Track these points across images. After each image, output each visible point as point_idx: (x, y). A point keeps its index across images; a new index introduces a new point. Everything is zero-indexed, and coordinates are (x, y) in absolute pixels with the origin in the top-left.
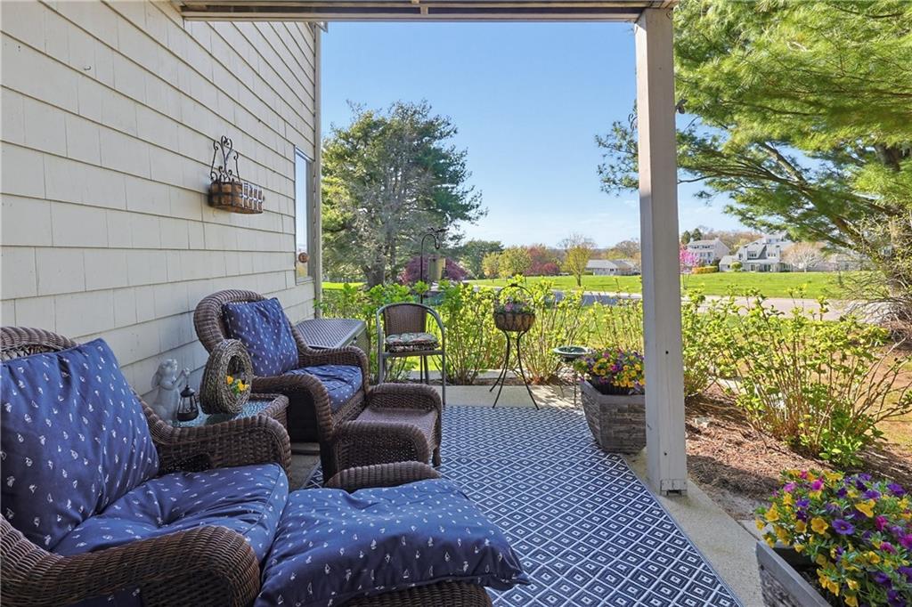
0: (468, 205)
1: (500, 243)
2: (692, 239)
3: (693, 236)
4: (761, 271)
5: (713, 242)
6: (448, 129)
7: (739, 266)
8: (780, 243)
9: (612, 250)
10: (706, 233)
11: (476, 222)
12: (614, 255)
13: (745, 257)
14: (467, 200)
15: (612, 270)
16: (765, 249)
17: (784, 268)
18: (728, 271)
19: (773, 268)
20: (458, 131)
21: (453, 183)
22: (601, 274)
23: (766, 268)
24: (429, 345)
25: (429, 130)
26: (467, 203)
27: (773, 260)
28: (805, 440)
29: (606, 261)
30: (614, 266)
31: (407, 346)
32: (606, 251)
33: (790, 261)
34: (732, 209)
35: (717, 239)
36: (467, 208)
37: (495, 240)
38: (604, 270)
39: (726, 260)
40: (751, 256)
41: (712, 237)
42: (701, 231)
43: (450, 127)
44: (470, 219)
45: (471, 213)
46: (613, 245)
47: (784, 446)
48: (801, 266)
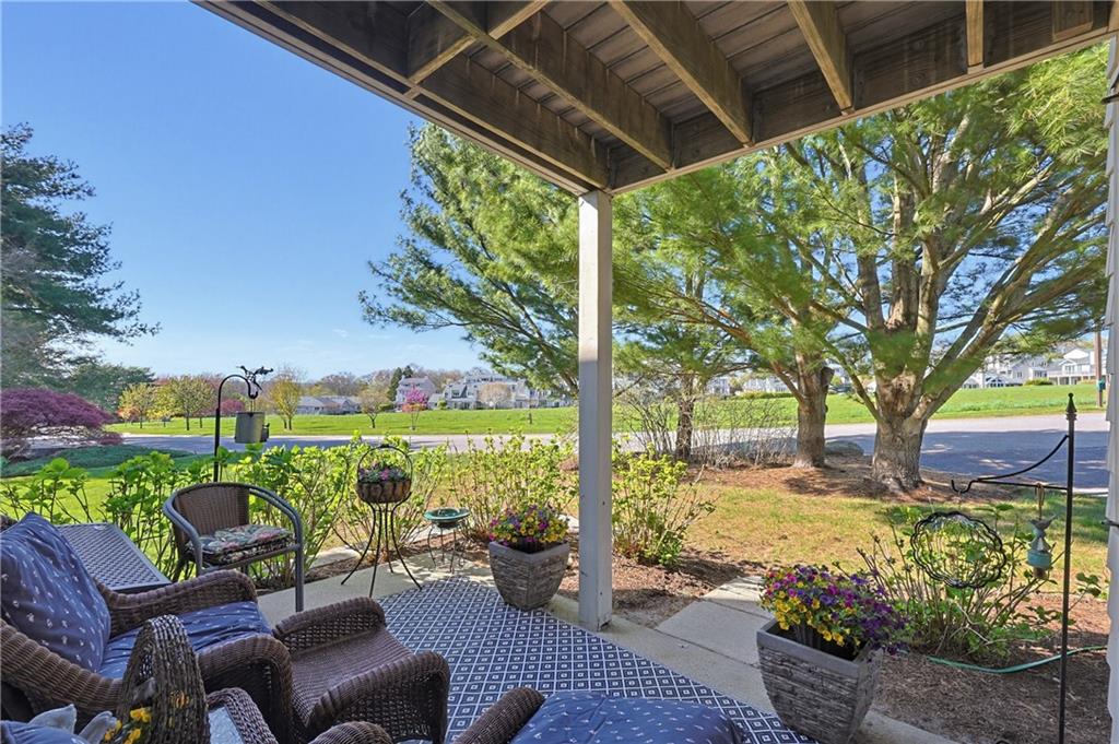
0: (111, 311)
1: (148, 370)
2: (403, 377)
3: (404, 373)
4: (462, 409)
5: (422, 381)
6: (69, 184)
7: (444, 404)
8: (477, 384)
9: (317, 385)
10: (417, 371)
11: (130, 339)
12: (320, 391)
13: (450, 396)
14: (108, 302)
15: (317, 408)
16: (466, 388)
17: (480, 406)
18: (435, 409)
19: (472, 406)
20: (94, 192)
21: (80, 271)
22: (303, 413)
23: (465, 407)
24: (279, 541)
25: (29, 175)
26: (110, 307)
27: (471, 399)
28: (648, 553)
29: (310, 398)
30: (320, 404)
31: (247, 549)
32: (310, 386)
33: (484, 400)
34: (485, 356)
35: (426, 378)
36: (108, 314)
37: (141, 366)
38: (307, 408)
39: (435, 399)
40: (455, 394)
41: (422, 375)
42: (412, 369)
43: (77, 182)
44: (117, 333)
45: (119, 325)
46: (318, 378)
47: (633, 561)
48: (491, 404)
